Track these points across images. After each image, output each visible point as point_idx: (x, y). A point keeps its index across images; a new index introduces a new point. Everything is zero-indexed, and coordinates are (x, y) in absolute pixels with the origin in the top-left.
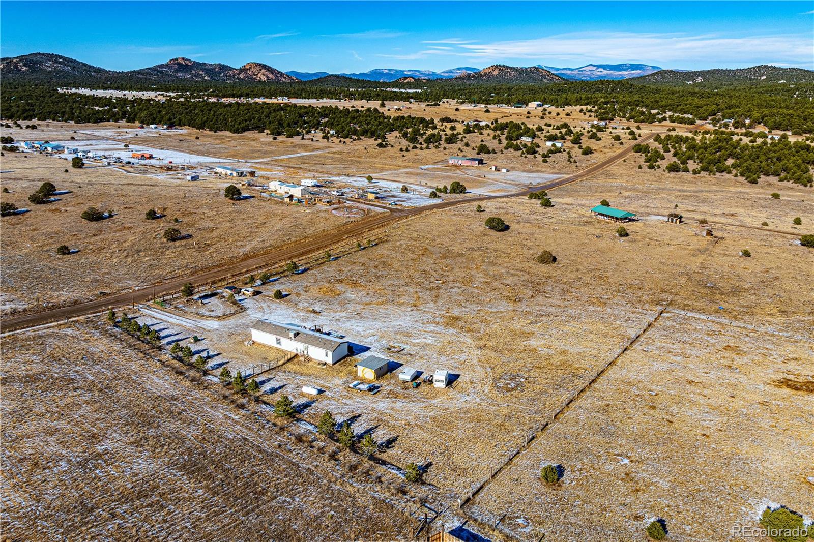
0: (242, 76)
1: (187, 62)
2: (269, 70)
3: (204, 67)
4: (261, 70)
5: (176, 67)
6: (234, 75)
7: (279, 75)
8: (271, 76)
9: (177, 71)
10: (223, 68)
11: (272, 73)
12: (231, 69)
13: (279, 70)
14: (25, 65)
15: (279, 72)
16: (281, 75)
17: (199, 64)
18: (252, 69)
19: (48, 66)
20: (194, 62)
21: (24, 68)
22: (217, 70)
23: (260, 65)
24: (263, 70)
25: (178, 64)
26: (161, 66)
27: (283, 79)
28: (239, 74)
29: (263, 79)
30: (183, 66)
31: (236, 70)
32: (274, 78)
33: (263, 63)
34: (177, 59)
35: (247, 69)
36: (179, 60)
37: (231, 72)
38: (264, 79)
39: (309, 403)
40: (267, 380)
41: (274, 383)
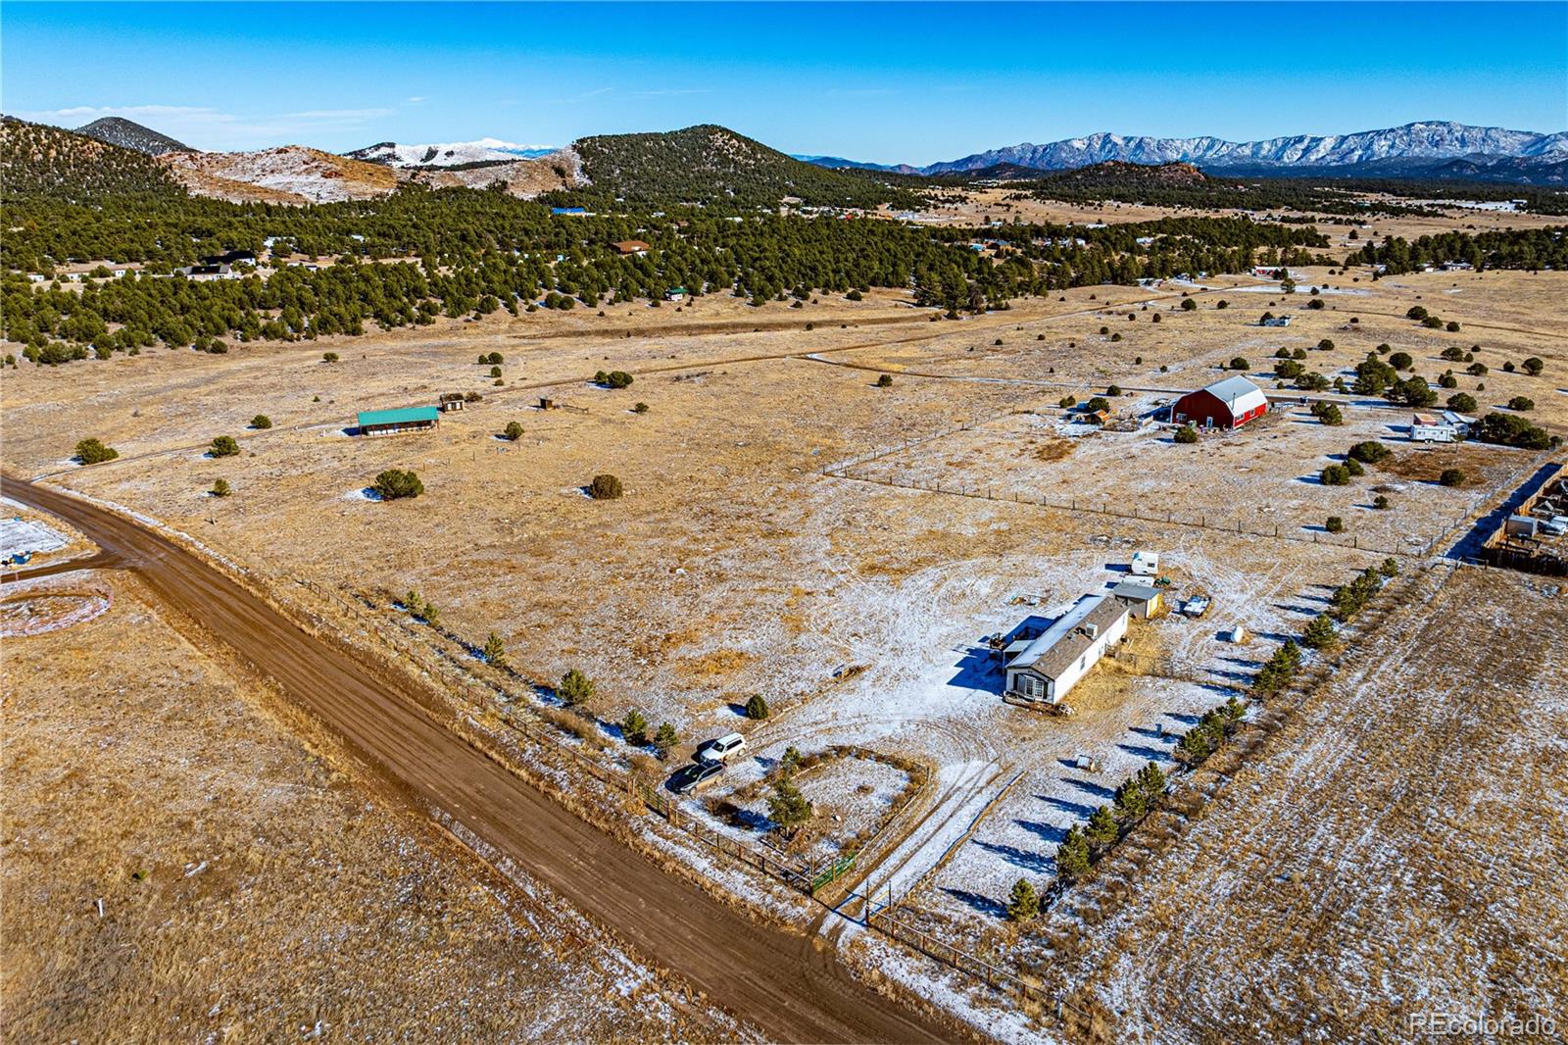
39: (1267, 636)
40: (1216, 672)
41: (1224, 666)
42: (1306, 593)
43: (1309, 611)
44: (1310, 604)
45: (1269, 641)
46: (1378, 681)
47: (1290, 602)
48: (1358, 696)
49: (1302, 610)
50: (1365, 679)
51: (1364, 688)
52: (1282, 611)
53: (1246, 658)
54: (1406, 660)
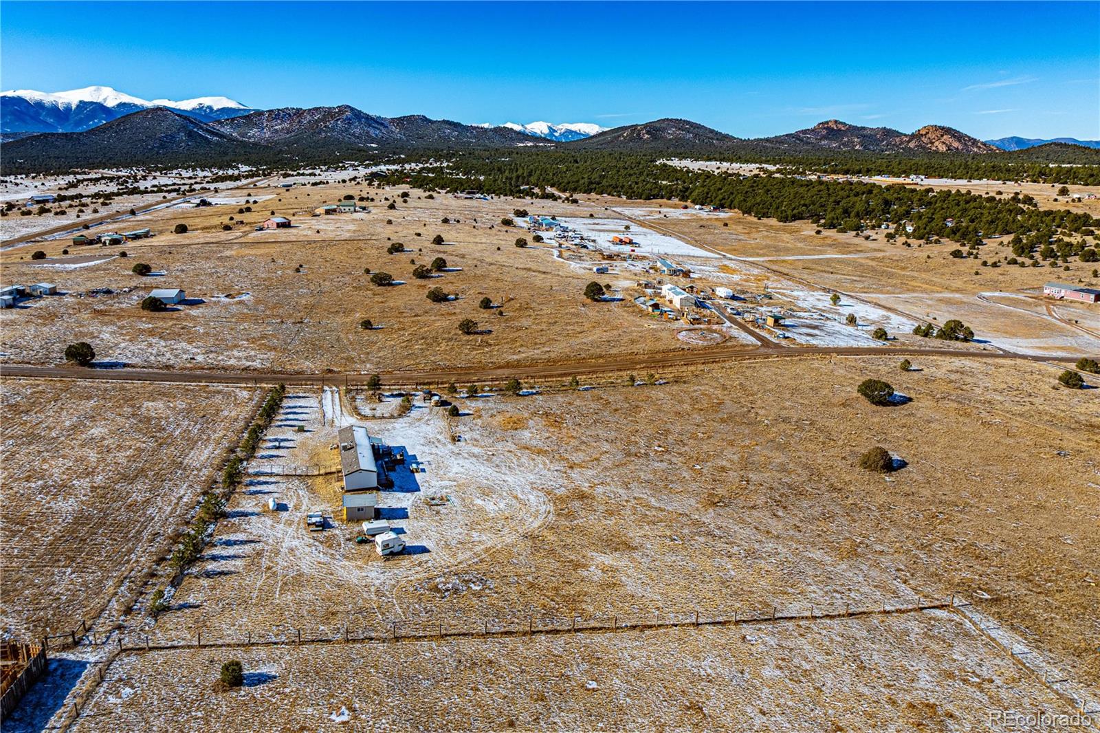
0: (912, 145)
1: (840, 126)
2: (955, 137)
3: (861, 132)
4: (942, 136)
5: (824, 132)
6: (902, 143)
7: (970, 143)
8: (956, 144)
9: (824, 138)
10: (888, 133)
11: (959, 141)
12: (898, 134)
13: (972, 136)
14: (648, 133)
15: (970, 139)
16: (973, 143)
17: (855, 128)
18: (930, 135)
19: (671, 133)
20: (850, 126)
21: (646, 136)
22: (878, 136)
23: (943, 128)
24: (945, 137)
25: (827, 128)
26: (805, 132)
27: (976, 150)
28: (909, 142)
29: (940, 148)
30: (832, 131)
31: (905, 135)
32: (960, 147)
33: (947, 125)
34: (827, 123)
35: (922, 135)
36: (830, 124)
37: (898, 139)
38: (942, 148)
39: (253, 514)
40: (272, 483)
41: (271, 488)
42: (238, 562)
43: (229, 543)
44: (231, 551)
45: (250, 510)
46: (173, 499)
47: (248, 549)
48: (184, 487)
49: (235, 543)
50: (181, 498)
51: (182, 492)
52: (251, 538)
53: (260, 496)
54: (153, 519)
